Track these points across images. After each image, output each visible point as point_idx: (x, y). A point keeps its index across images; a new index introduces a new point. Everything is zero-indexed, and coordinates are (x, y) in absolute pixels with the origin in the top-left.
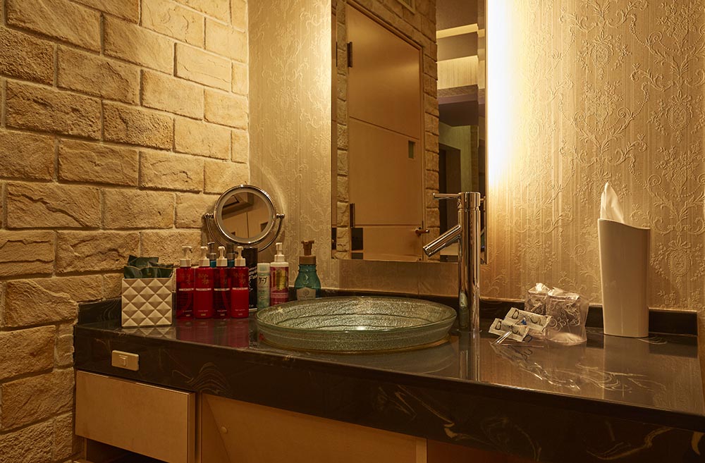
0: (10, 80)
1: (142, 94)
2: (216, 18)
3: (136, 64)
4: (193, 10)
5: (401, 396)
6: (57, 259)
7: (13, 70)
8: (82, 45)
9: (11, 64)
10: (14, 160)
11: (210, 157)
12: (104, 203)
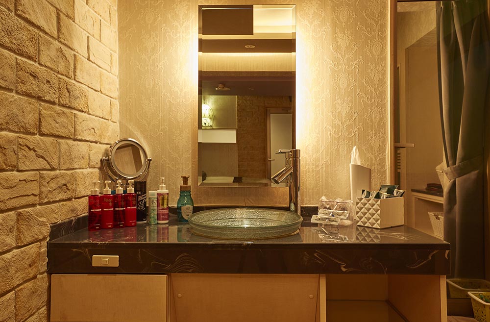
0: (18, 57)
1: (75, 72)
2: (105, 20)
3: (72, 50)
4: (95, 13)
5: (317, 255)
6: (41, 193)
7: (20, 50)
8: (50, 34)
9: (19, 45)
10: (20, 118)
11: (102, 118)
12: (60, 151)
